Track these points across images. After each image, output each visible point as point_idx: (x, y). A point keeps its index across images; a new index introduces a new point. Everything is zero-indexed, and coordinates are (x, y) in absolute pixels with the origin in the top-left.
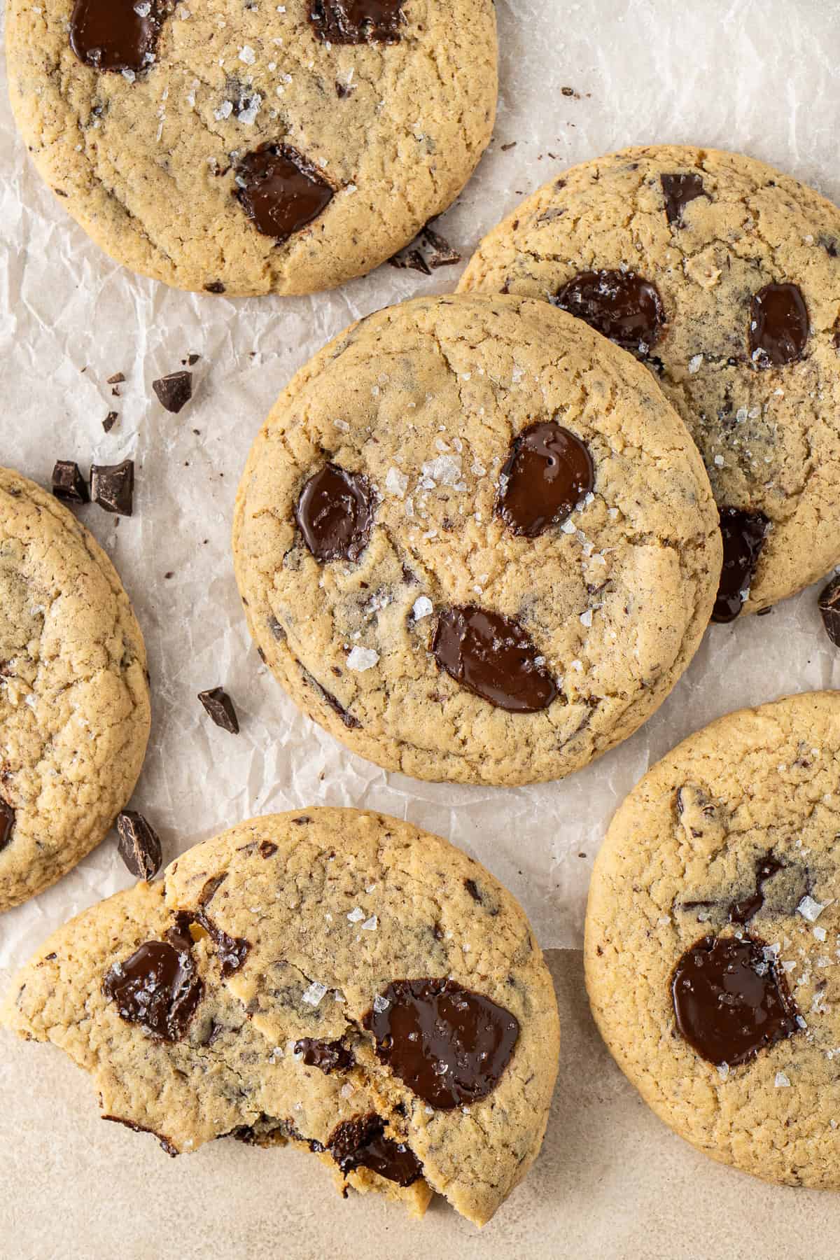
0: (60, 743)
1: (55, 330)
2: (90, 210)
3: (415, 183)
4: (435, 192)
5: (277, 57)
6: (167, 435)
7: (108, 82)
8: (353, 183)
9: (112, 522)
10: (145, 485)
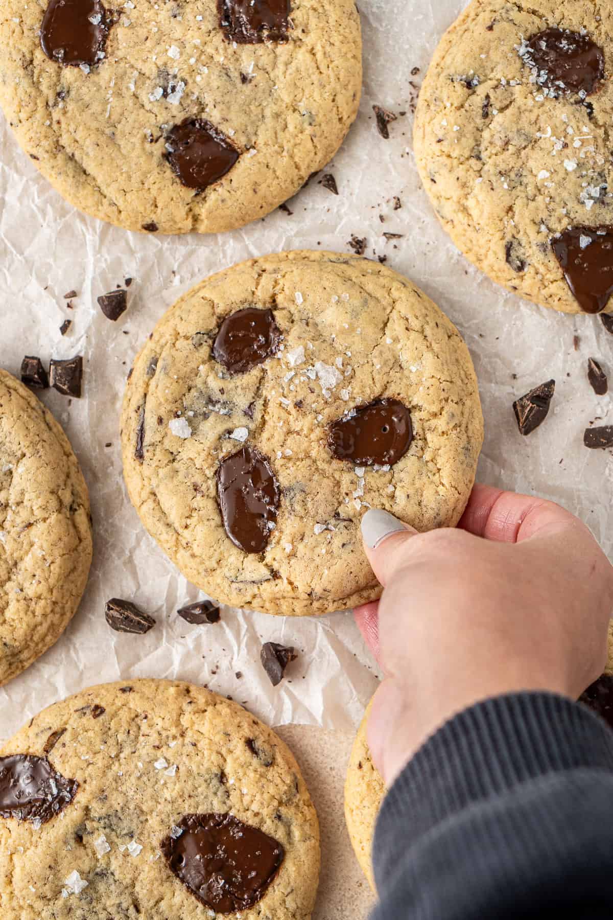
0: (23, 569)
1: (25, 258)
2: (56, 169)
3: (301, 147)
4: (316, 154)
5: (196, 53)
6: (108, 338)
7: (69, 74)
8: (254, 147)
9: (66, 402)
10: (91, 375)
